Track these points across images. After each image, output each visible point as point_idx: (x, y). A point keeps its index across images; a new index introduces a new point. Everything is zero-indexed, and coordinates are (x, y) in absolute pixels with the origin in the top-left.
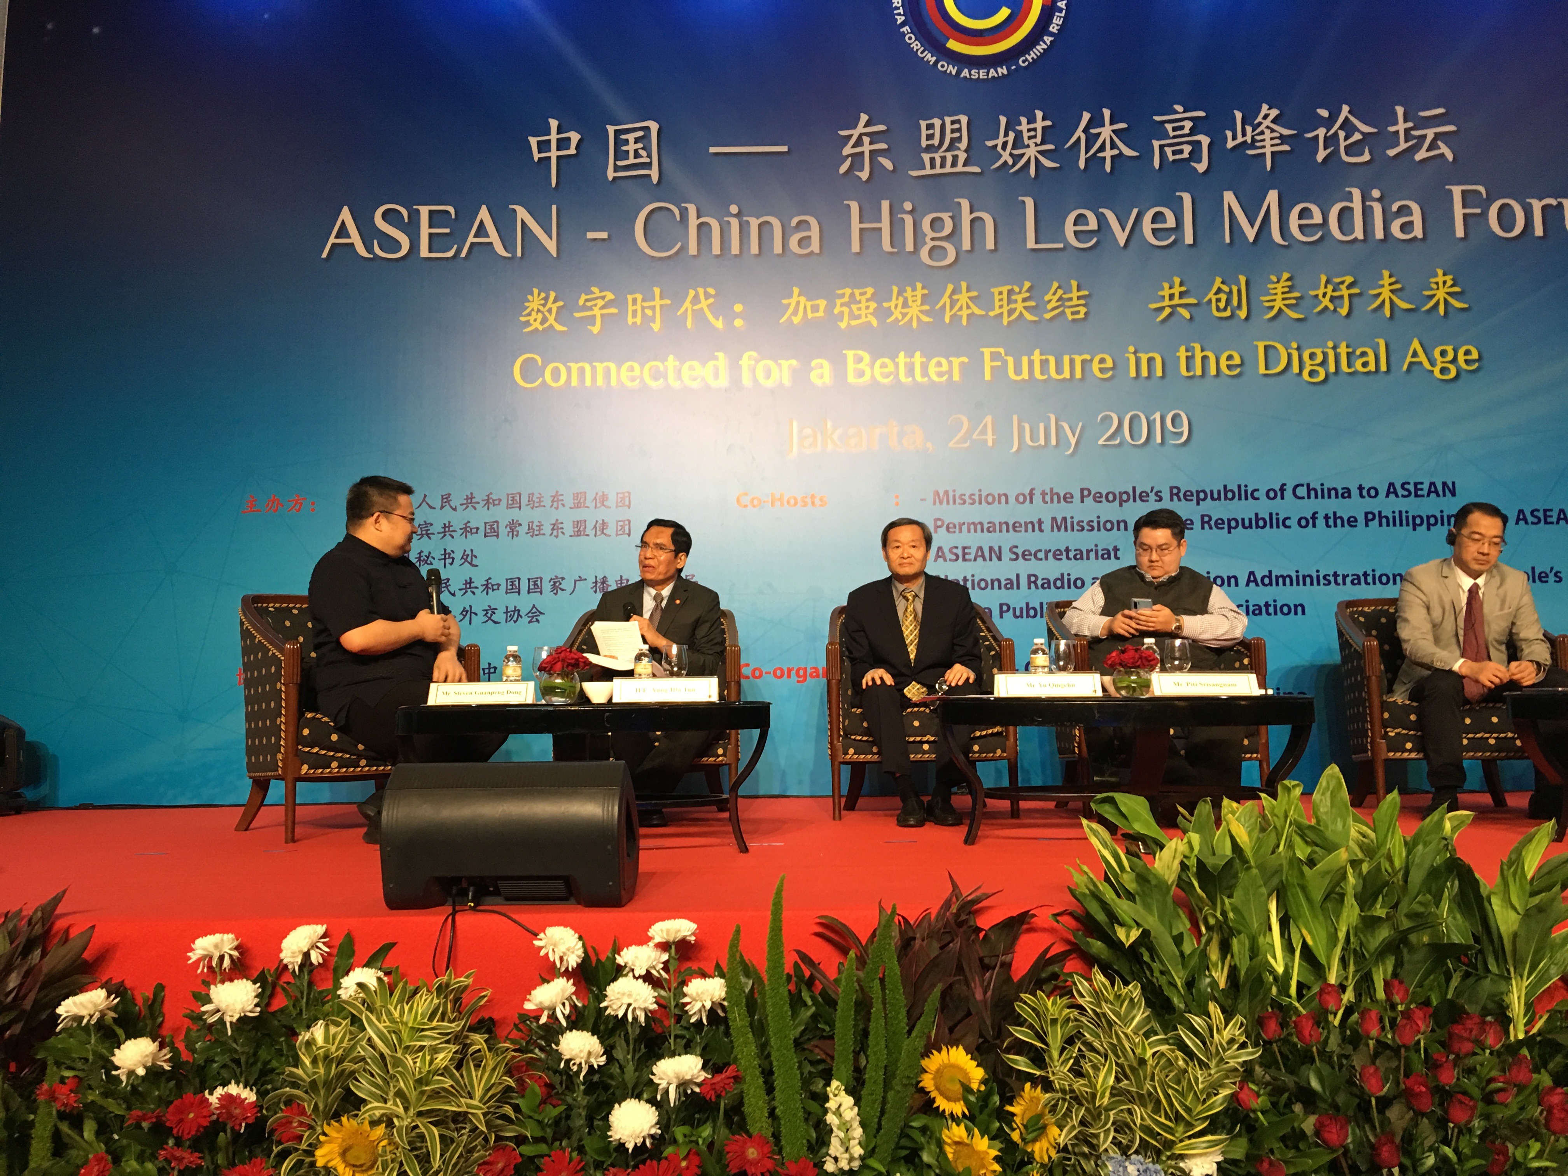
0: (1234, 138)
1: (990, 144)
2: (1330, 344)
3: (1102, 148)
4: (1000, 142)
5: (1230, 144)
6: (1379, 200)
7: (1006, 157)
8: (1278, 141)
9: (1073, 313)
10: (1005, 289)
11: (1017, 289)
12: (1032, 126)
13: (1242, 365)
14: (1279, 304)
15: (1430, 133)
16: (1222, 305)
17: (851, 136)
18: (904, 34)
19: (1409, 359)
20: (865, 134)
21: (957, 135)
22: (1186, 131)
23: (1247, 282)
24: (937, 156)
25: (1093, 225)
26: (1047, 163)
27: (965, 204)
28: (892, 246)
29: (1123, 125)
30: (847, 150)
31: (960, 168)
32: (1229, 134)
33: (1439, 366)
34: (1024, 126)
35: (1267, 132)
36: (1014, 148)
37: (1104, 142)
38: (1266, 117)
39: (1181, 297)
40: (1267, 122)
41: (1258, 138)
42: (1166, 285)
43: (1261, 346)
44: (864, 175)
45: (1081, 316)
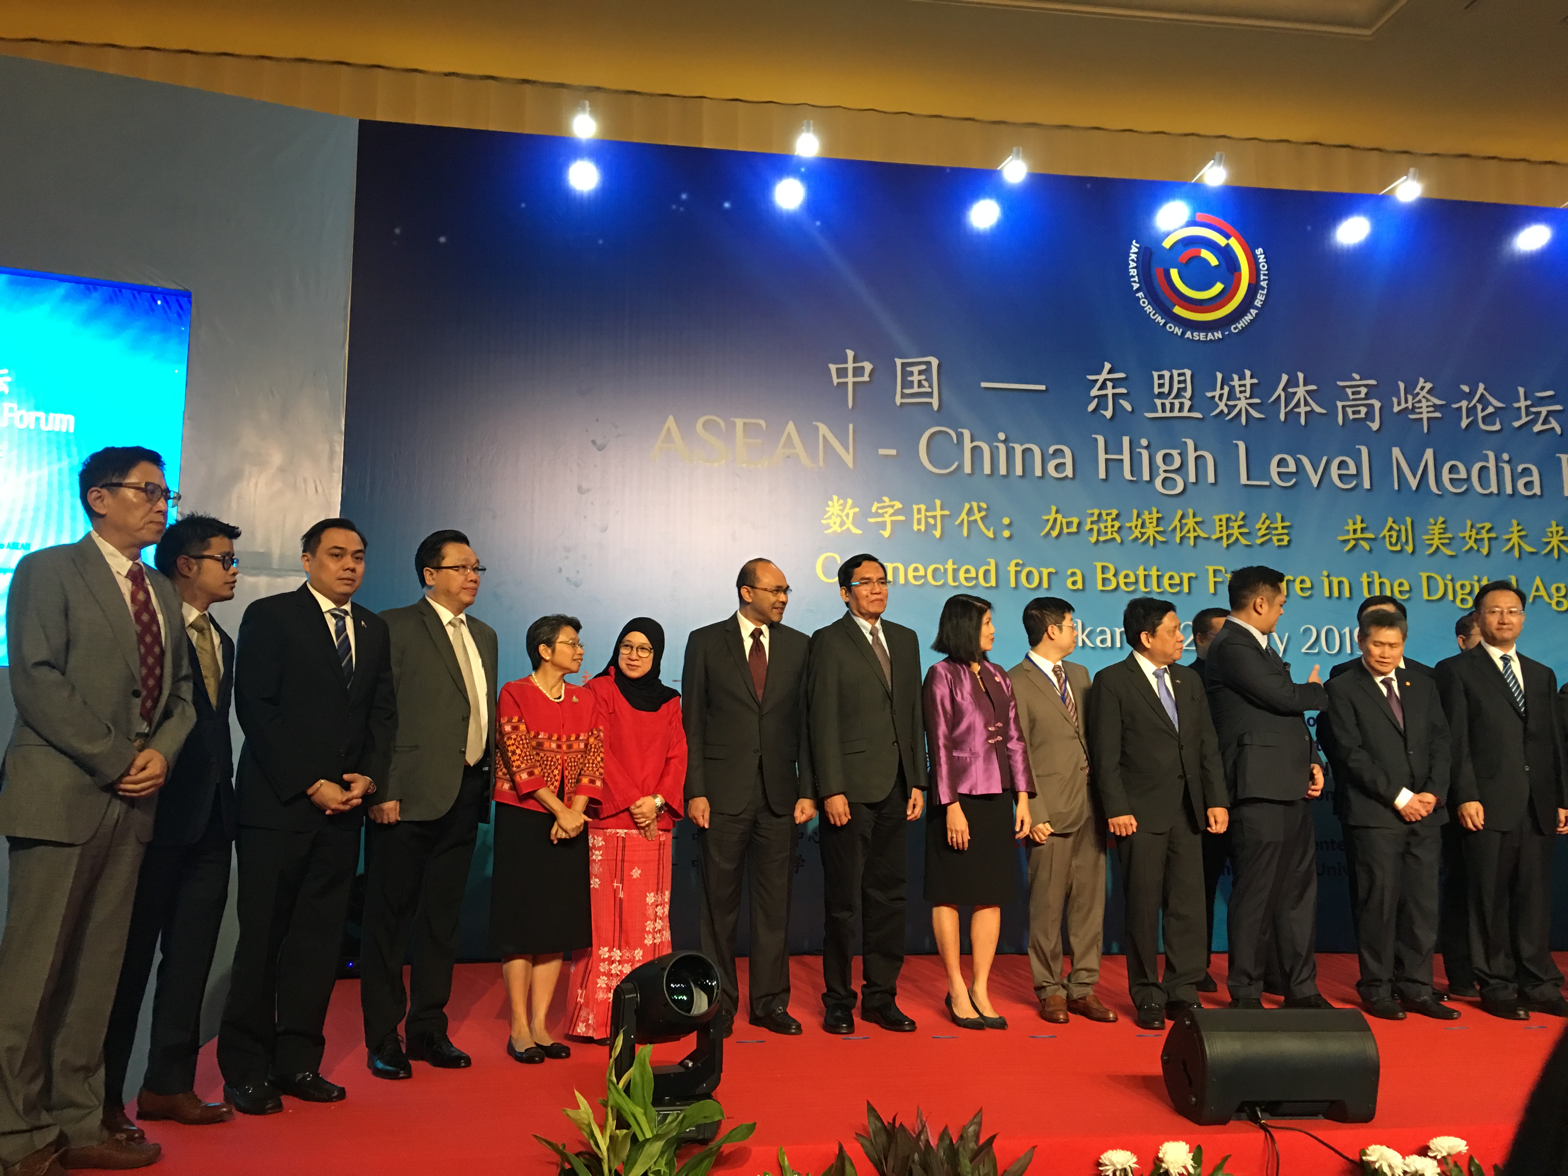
0: (1399, 404)
1: (1209, 394)
2: (1476, 578)
3: (1298, 405)
4: (1217, 394)
5: (1396, 409)
6: (1509, 462)
7: (1222, 406)
8: (1431, 409)
9: (1279, 540)
10: (1224, 517)
11: (1233, 518)
12: (1242, 382)
13: (1410, 591)
14: (1436, 542)
15: (1544, 410)
16: (1394, 540)
17: (1096, 381)
18: (1139, 299)
19: (1533, 593)
20: (1110, 380)
21: (1182, 385)
22: (1362, 395)
23: (1412, 523)
24: (1167, 403)
25: (1292, 468)
26: (1256, 415)
27: (1190, 444)
28: (1132, 475)
29: (1314, 387)
30: (1094, 392)
31: (1185, 413)
32: (1395, 400)
33: (1555, 600)
34: (1236, 382)
35: (1424, 400)
36: (1228, 399)
37: (1299, 400)
38: (1422, 388)
39: (1362, 532)
40: (1424, 393)
41: (1417, 405)
42: (1350, 522)
43: (1424, 575)
44: (1108, 414)
45: (1285, 543)
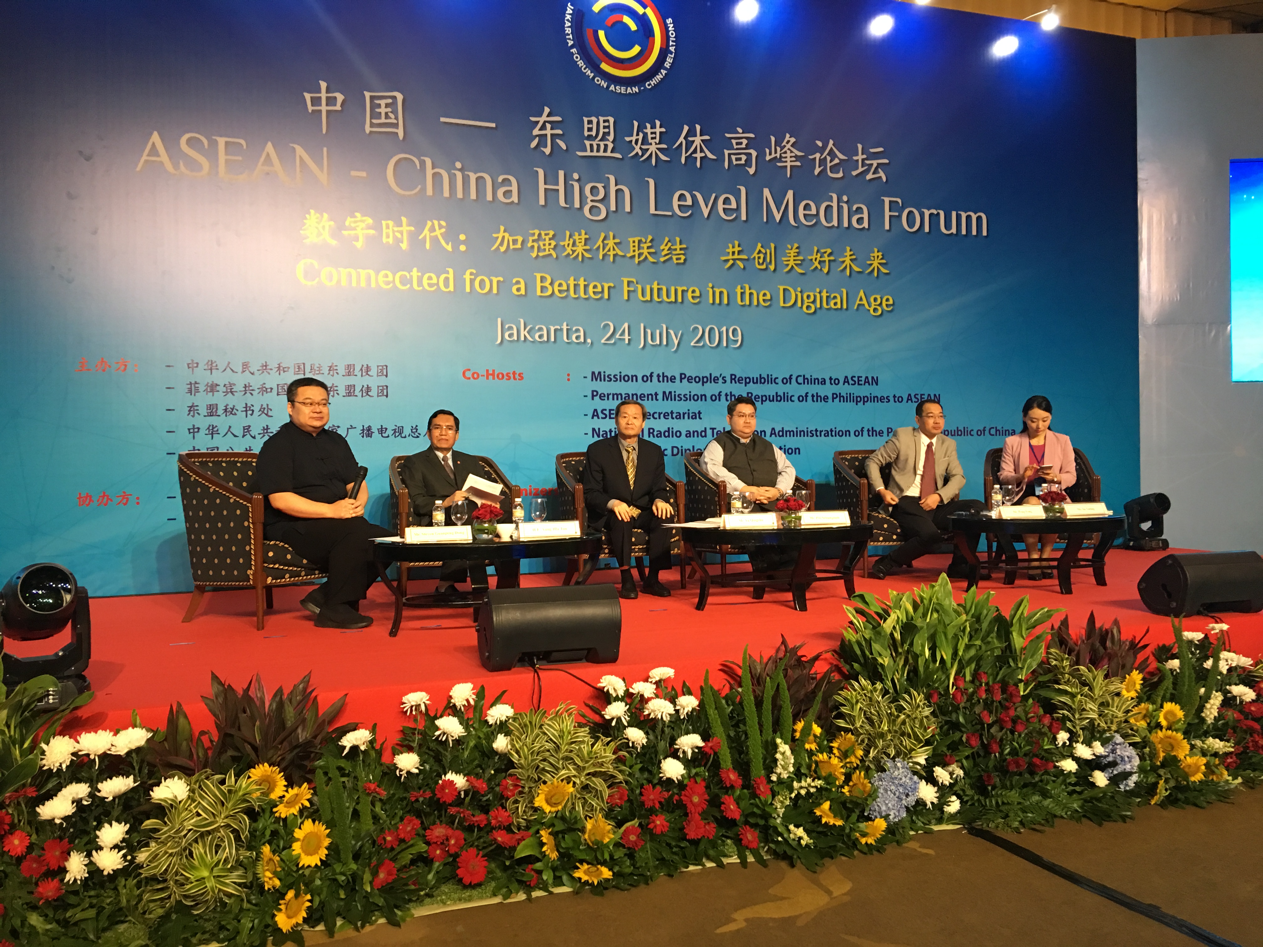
0: (770, 154)
1: (628, 139)
2: (818, 290)
3: (695, 151)
4: (634, 138)
5: (768, 158)
6: (847, 202)
7: (637, 150)
8: (794, 159)
9: (677, 259)
10: (636, 239)
11: (644, 240)
12: (653, 130)
13: (771, 300)
14: (792, 263)
15: (875, 163)
16: (761, 261)
17: (538, 122)
18: (573, 54)
19: (858, 302)
20: (549, 122)
21: (607, 130)
22: (743, 146)
23: (775, 248)
24: (594, 143)
25: (689, 202)
26: (664, 158)
27: (612, 179)
28: (566, 202)
29: (707, 137)
30: (536, 132)
31: (608, 154)
32: (767, 151)
33: (873, 307)
34: (649, 130)
35: (788, 152)
36: (642, 144)
37: (696, 147)
38: (788, 142)
39: (739, 254)
40: (788, 146)
41: (783, 155)
42: (730, 246)
43: (781, 288)
44: (547, 151)
45: (682, 261)
